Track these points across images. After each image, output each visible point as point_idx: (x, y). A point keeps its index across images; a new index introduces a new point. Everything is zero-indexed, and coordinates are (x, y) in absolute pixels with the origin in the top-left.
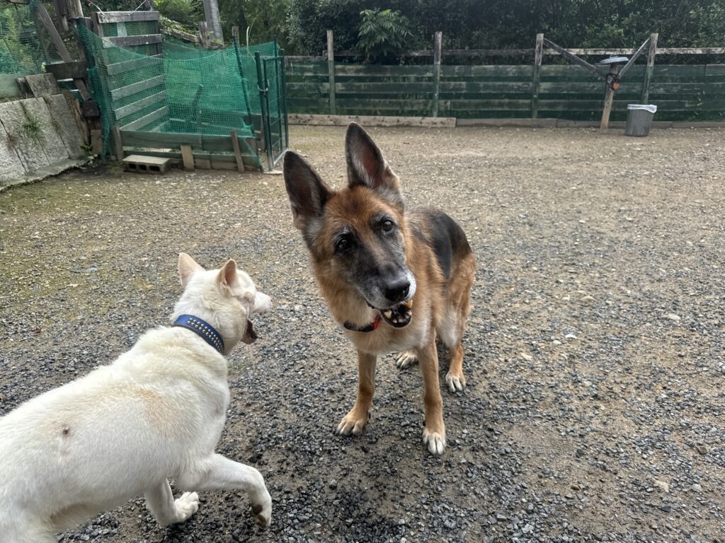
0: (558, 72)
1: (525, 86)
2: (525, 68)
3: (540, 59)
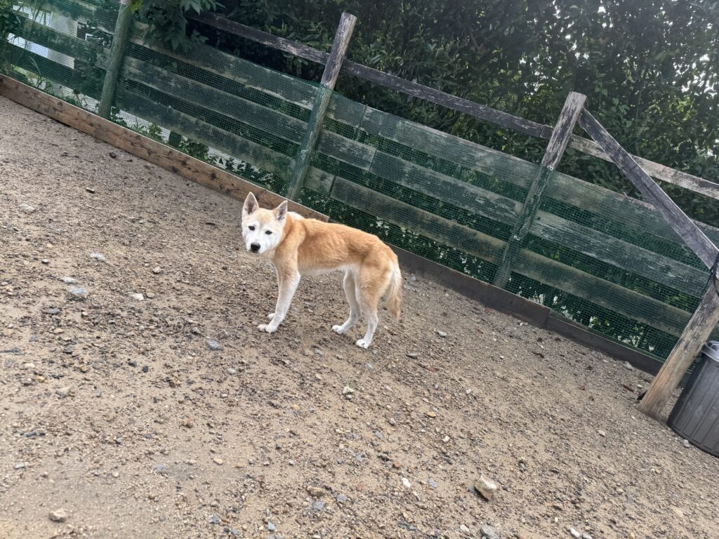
0: (594, 202)
1: (503, 206)
2: (516, 164)
3: (558, 154)
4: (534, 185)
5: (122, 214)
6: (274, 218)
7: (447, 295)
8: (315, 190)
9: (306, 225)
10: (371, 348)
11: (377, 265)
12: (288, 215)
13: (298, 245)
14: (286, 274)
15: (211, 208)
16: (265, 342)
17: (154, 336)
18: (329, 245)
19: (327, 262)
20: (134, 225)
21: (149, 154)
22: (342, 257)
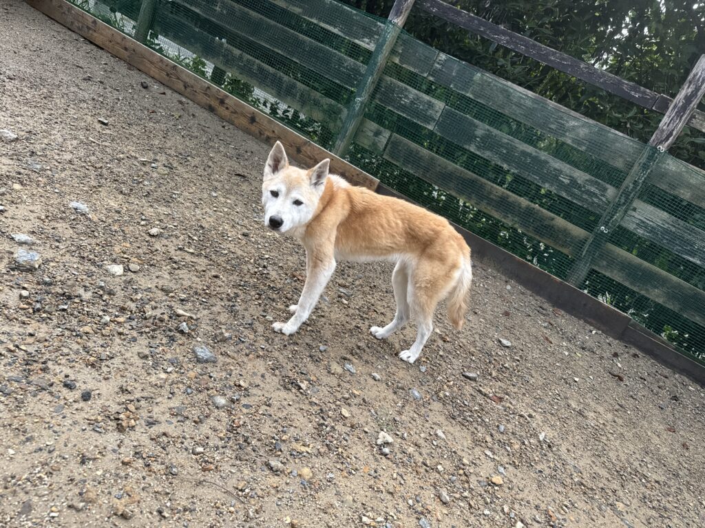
2: (616, 140)
3: (674, 133)
4: (636, 167)
5: (133, 154)
6: (308, 182)
7: (509, 287)
8: (367, 147)
9: (353, 196)
10: (418, 361)
11: (442, 259)
12: (329, 178)
13: (338, 224)
14: (317, 260)
15: (246, 157)
16: (279, 350)
17: (120, 334)
18: (382, 226)
19: (376, 248)
20: (144, 169)
21: (185, 87)
22: (396, 244)
